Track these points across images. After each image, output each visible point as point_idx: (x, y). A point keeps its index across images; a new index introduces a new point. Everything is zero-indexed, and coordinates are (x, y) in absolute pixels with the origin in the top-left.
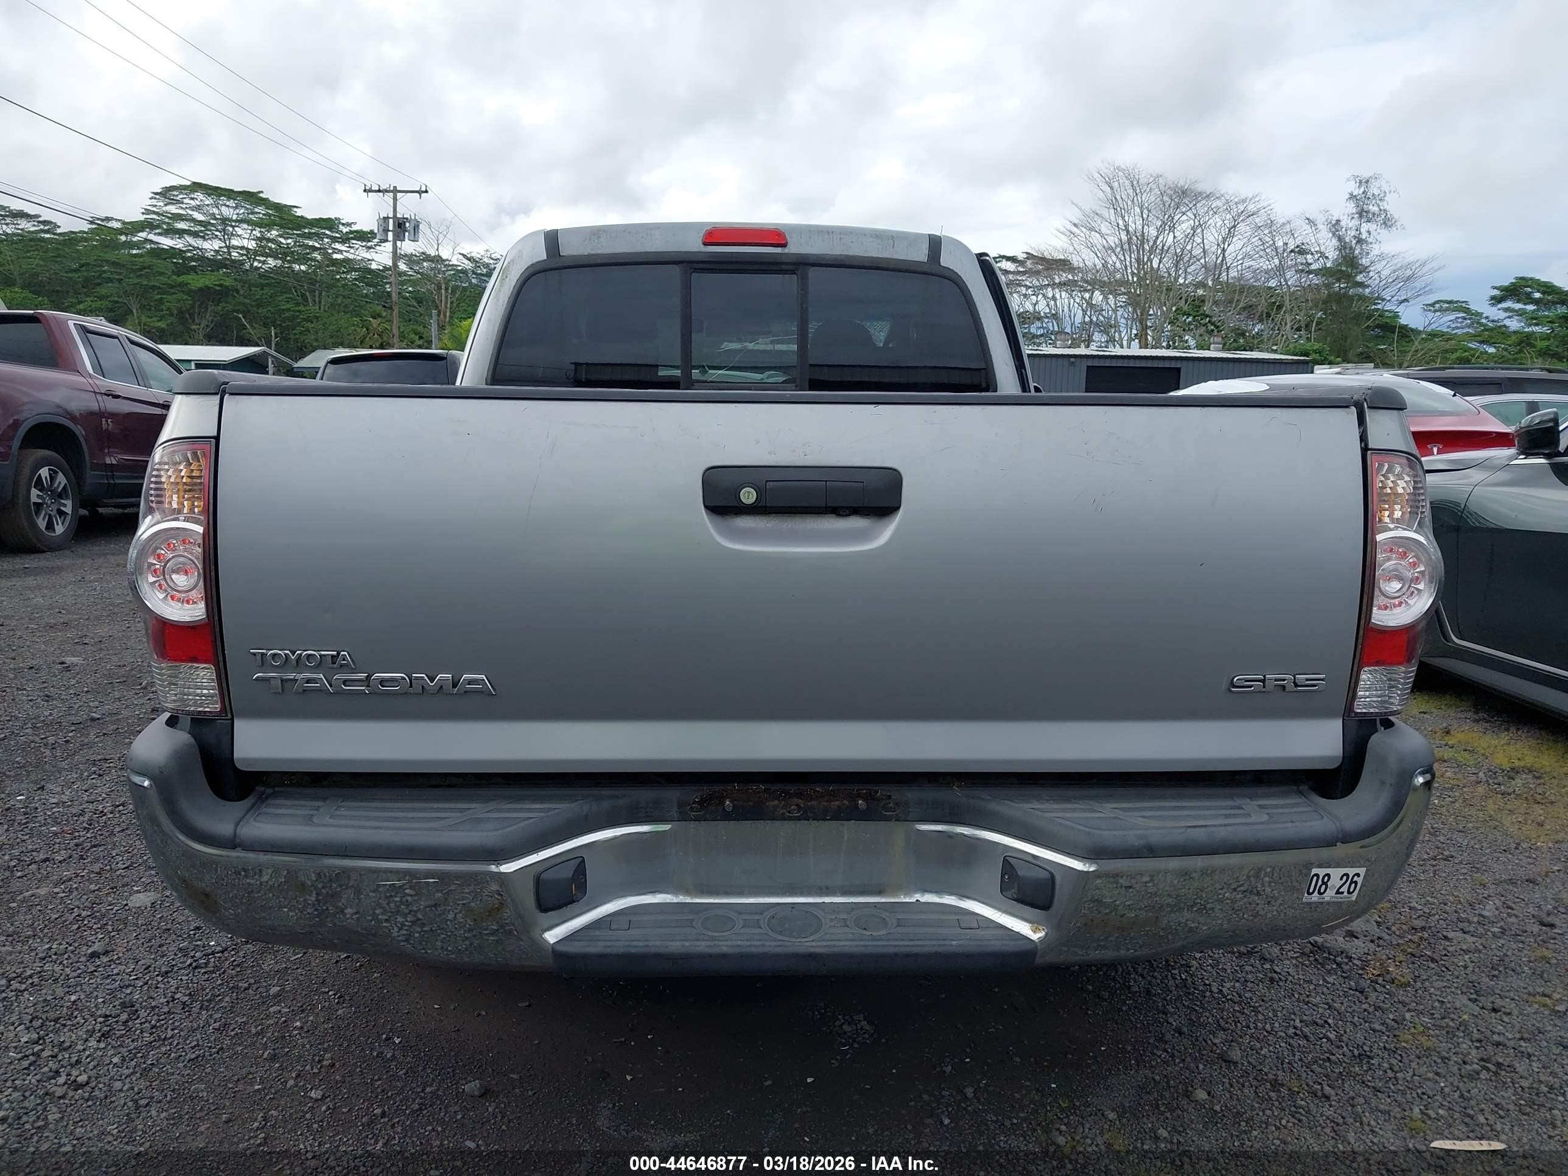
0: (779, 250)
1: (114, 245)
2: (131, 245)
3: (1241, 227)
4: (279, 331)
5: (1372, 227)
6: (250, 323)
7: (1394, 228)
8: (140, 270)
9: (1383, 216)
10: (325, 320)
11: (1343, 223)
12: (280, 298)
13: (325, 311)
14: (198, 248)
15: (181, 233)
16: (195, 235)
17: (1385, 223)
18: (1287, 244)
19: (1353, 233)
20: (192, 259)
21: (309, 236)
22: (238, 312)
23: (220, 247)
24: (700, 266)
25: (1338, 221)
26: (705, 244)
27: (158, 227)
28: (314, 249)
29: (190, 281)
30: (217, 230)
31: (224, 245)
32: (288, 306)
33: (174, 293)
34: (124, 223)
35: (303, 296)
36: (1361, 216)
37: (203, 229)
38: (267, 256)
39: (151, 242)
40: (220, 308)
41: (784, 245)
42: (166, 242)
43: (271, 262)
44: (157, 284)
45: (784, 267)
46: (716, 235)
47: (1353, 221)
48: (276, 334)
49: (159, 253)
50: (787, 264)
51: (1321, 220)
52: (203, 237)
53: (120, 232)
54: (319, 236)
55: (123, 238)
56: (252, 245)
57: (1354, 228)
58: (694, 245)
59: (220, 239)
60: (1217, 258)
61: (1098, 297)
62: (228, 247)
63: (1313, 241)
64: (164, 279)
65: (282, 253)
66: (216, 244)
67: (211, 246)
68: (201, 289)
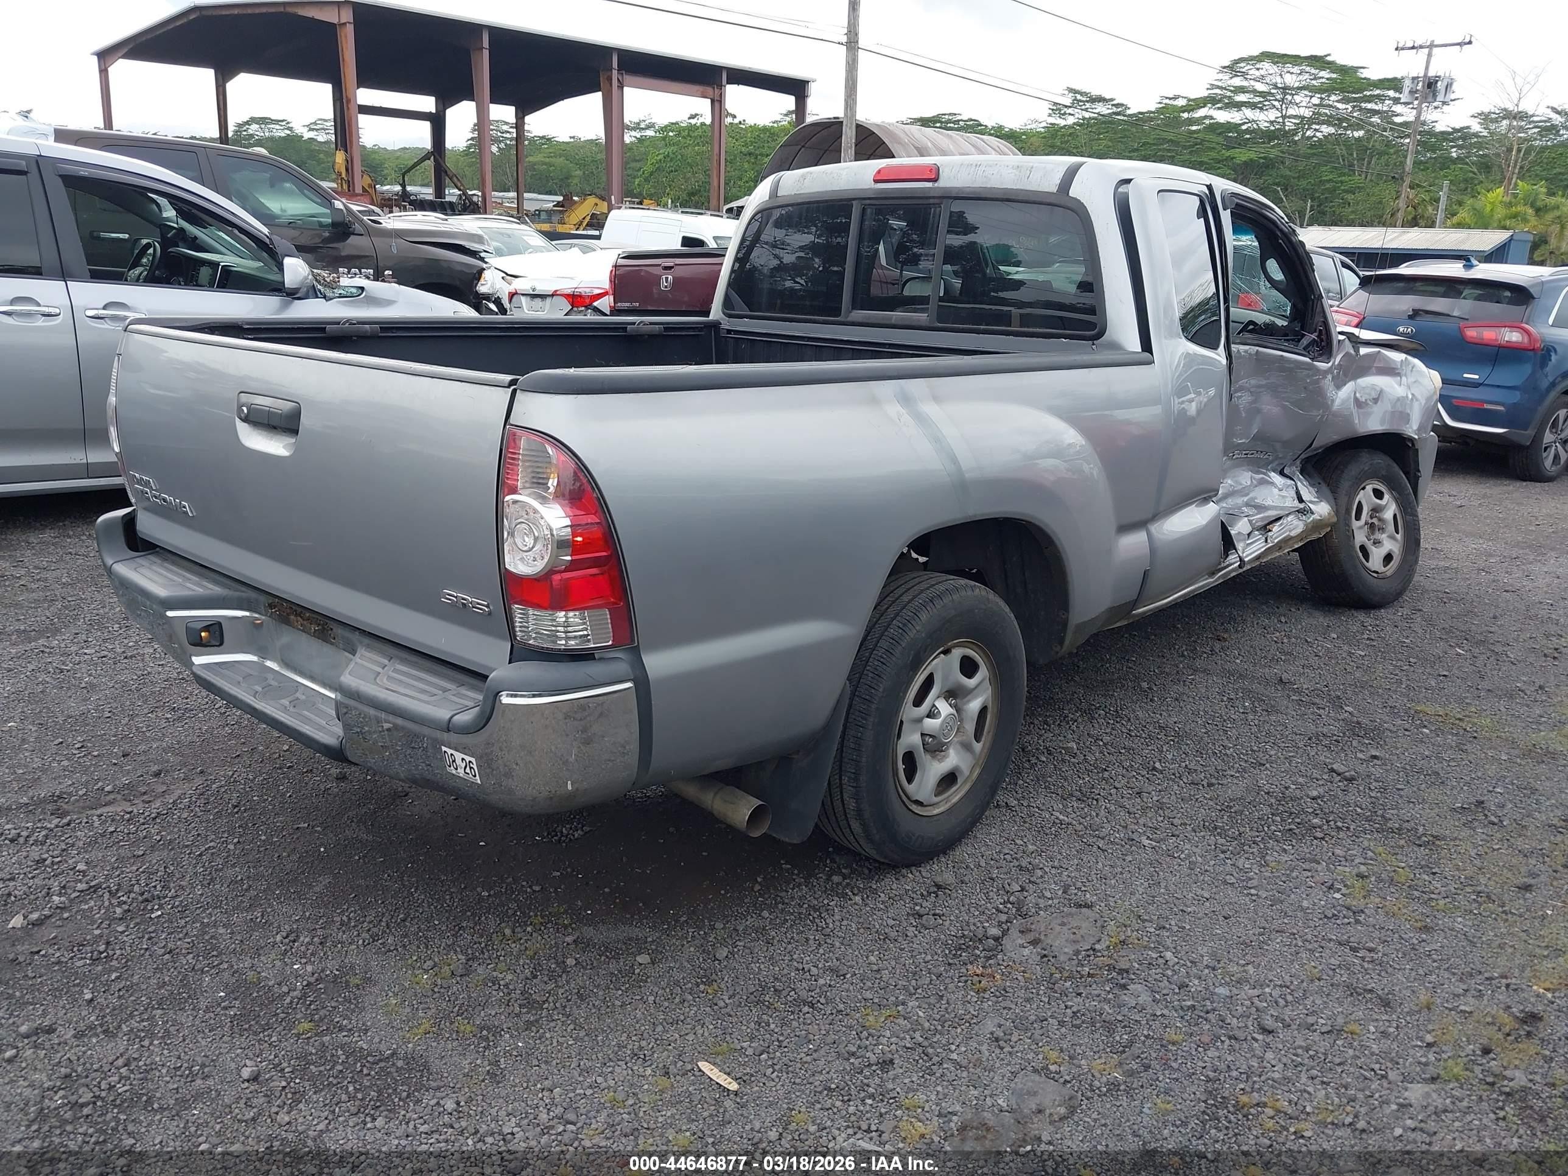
0: (929, 185)
1: (1176, 122)
2: (1191, 121)
4: (1316, 204)
6: (1286, 196)
8: (1193, 146)
10: (1368, 190)
12: (1324, 168)
13: (1371, 180)
14: (1253, 121)
15: (1239, 106)
16: (1253, 106)
20: (1247, 131)
21: (1369, 100)
22: (1278, 184)
23: (1277, 118)
24: (868, 202)
26: (876, 181)
27: (1220, 101)
28: (1375, 112)
29: (1236, 155)
30: (1276, 100)
31: (1280, 115)
32: (1331, 177)
33: (1219, 168)
34: (1189, 100)
35: (1352, 165)
37: (1262, 100)
38: (1323, 123)
39: (1211, 118)
40: (1262, 181)
41: (935, 180)
42: (1222, 116)
43: (1327, 130)
44: (1206, 160)
45: (932, 201)
48: (1311, 206)
49: (1217, 128)
52: (1261, 109)
53: (1184, 109)
54: (1381, 98)
55: (1185, 115)
56: (1308, 113)
59: (1277, 109)
62: (1284, 117)
64: (1213, 154)
65: (1336, 120)
66: (1273, 115)
67: (1264, 118)
68: (1245, 163)
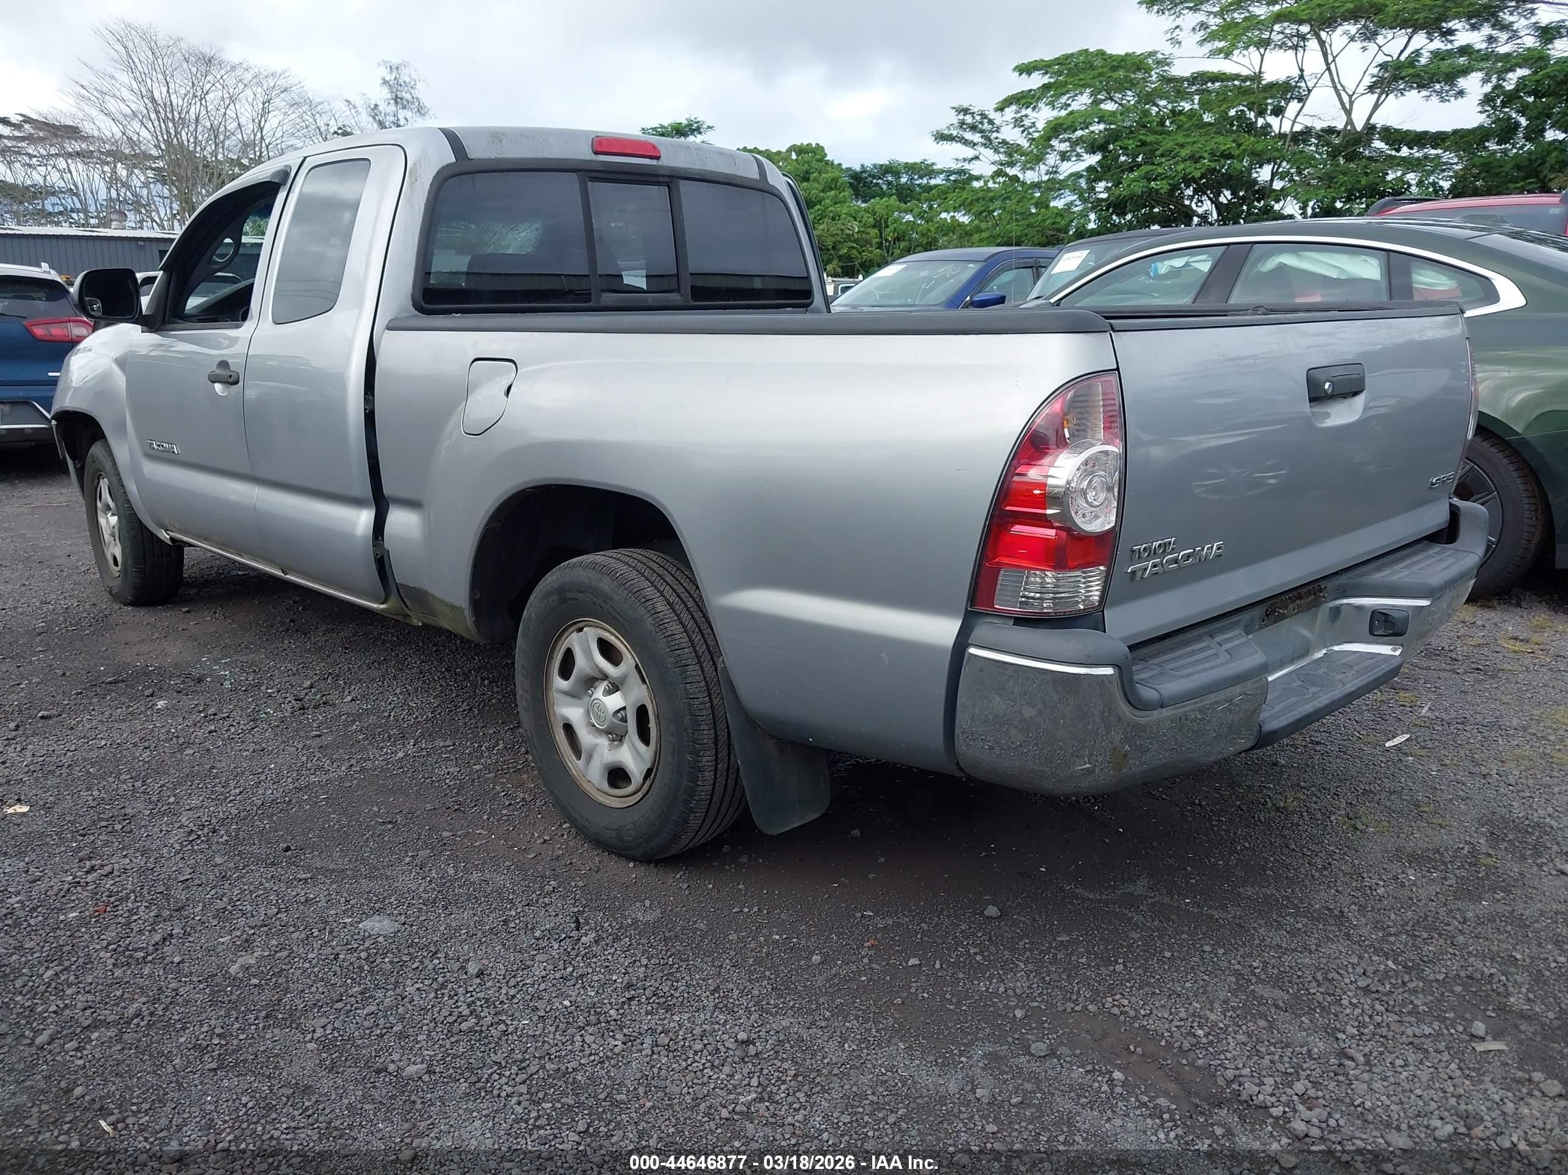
0: (654, 162)
3: (277, 102)
5: (408, 114)
7: (428, 117)
9: (416, 104)
11: (381, 108)
17: (418, 111)
18: (328, 125)
19: (392, 119)
24: (594, 174)
25: (376, 106)
26: (596, 153)
36: (396, 103)
41: (658, 158)
45: (661, 179)
46: (603, 144)
47: (390, 107)
50: (663, 176)
51: (358, 101)
57: (392, 114)
58: (584, 153)
60: (255, 135)
61: (122, 171)
63: (354, 124)
